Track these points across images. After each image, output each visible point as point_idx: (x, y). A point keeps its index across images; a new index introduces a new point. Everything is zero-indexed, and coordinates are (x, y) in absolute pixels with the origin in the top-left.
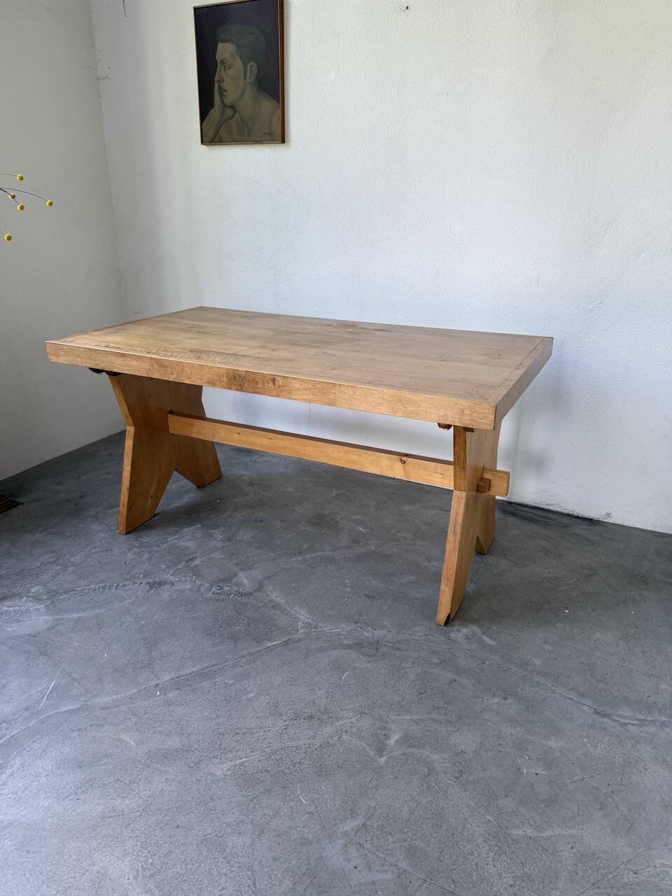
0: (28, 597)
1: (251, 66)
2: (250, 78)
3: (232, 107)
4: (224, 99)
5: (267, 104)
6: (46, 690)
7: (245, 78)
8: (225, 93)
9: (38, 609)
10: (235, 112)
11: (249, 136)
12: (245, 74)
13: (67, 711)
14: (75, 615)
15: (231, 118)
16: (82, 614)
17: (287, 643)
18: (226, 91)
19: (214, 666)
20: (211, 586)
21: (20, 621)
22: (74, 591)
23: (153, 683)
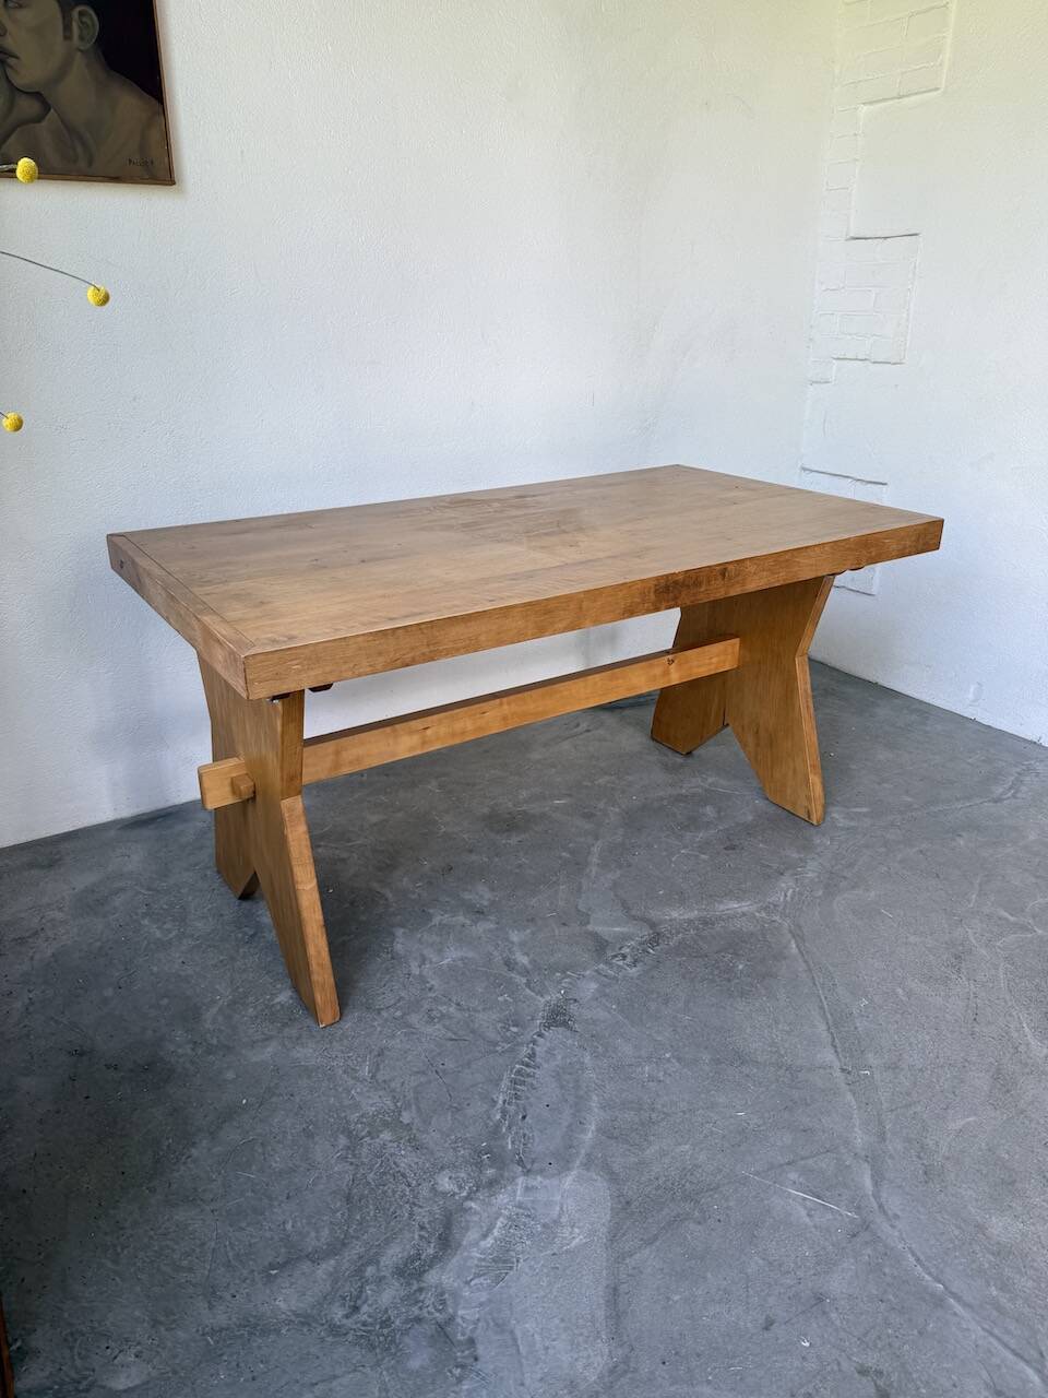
0: (468, 1198)
1: (81, 14)
2: (81, 38)
3: (37, 95)
4: (9, 71)
5: (129, 102)
6: (808, 1203)
7: (67, 37)
8: (11, 61)
9: (527, 1189)
10: (49, 110)
11: (90, 163)
12: (67, 27)
13: (876, 1184)
14: (589, 1136)
15: (39, 119)
16: (593, 1128)
17: (798, 935)
18: (17, 58)
19: (822, 1008)
20: (606, 963)
21: (556, 1222)
22: (498, 1126)
23: (838, 1073)
